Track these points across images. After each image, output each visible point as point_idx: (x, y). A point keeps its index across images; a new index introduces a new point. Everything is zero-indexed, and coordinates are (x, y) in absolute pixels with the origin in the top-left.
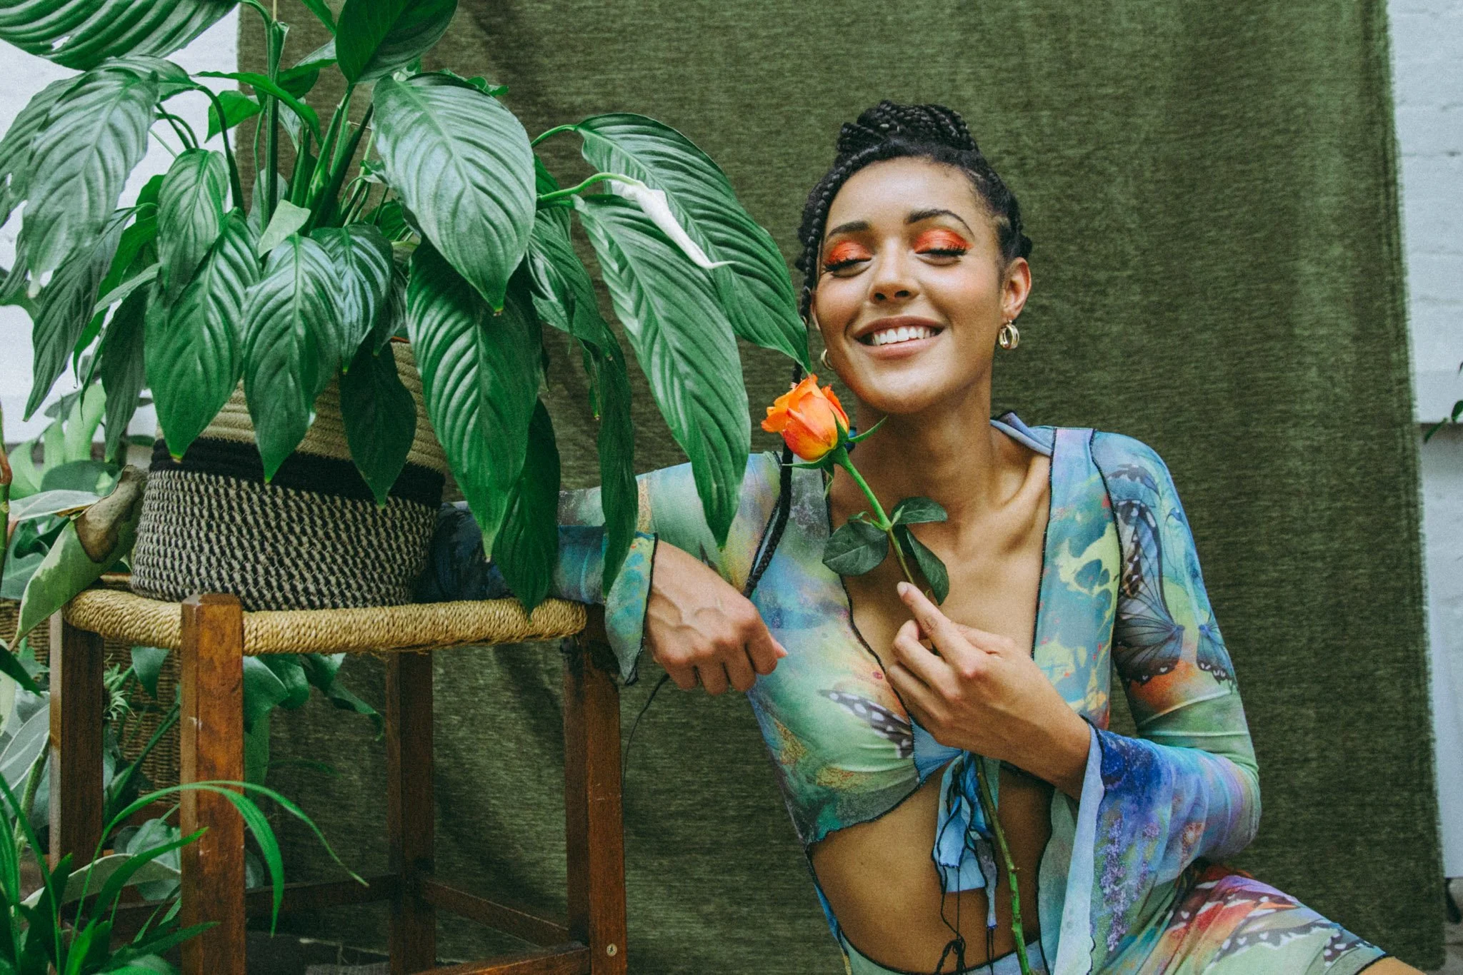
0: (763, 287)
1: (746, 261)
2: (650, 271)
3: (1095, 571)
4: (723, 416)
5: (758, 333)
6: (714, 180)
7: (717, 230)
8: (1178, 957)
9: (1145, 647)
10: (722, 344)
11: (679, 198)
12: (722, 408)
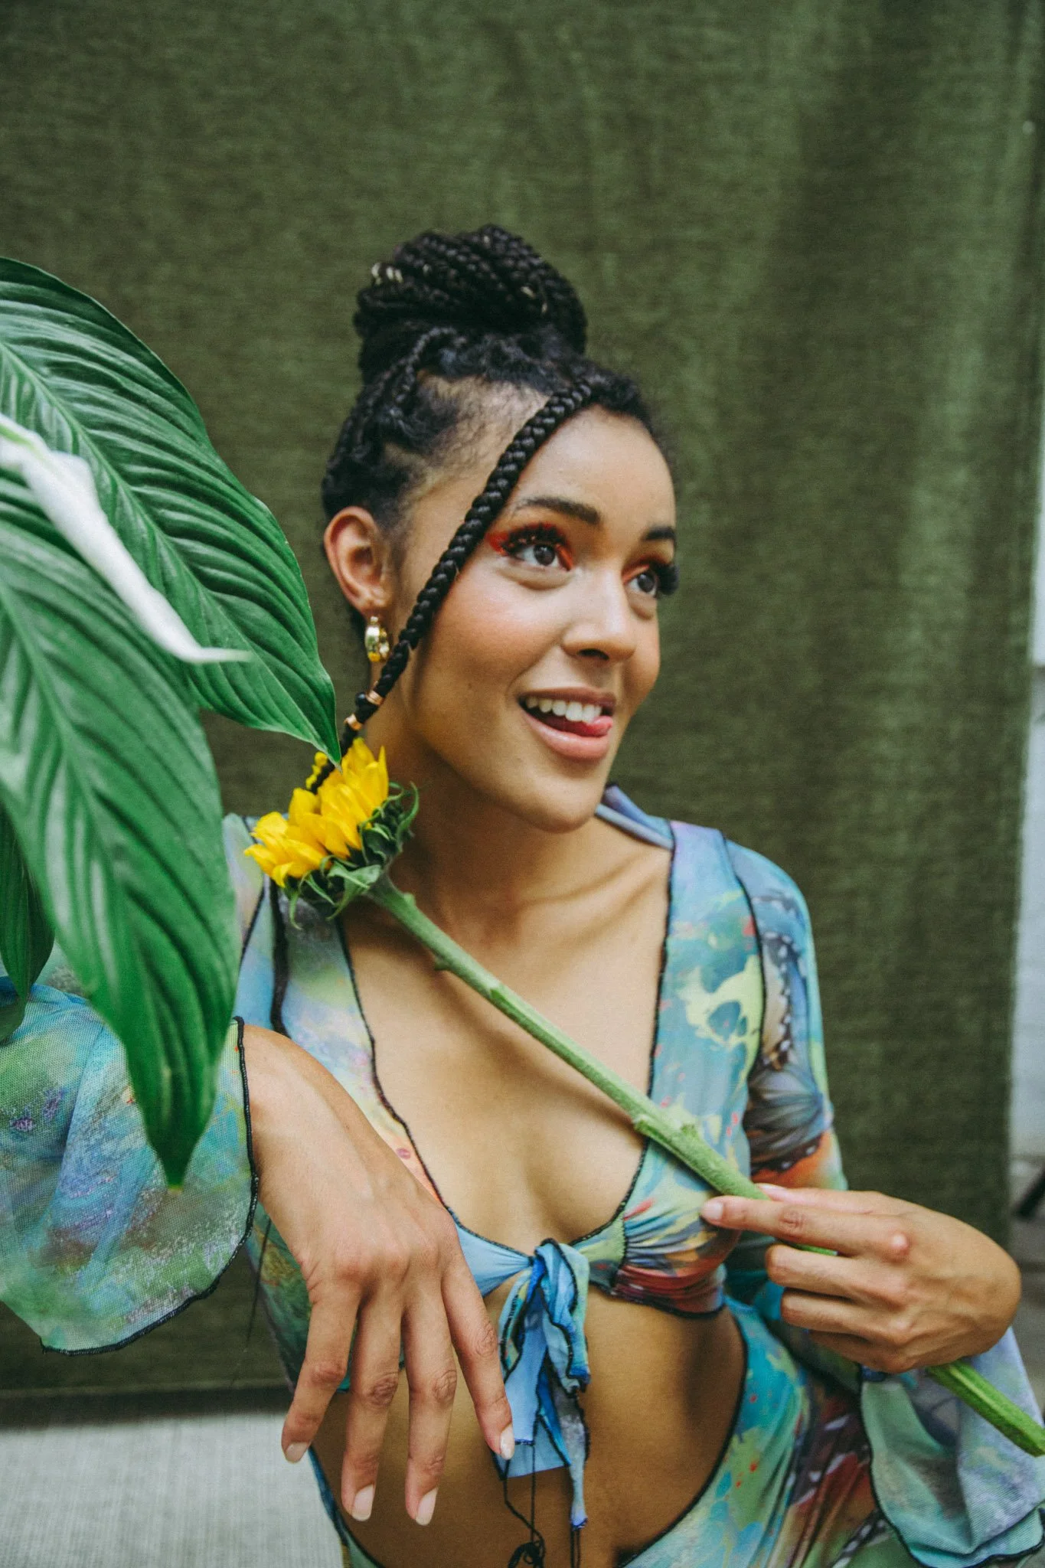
0: (257, 613)
1: (227, 566)
2: (45, 622)
3: (728, 1015)
4: (190, 930)
5: (246, 702)
6: (168, 406)
7: (173, 507)
8: (805, 1544)
9: (792, 1130)
10: (187, 773)
11: (100, 442)
12: (188, 914)
